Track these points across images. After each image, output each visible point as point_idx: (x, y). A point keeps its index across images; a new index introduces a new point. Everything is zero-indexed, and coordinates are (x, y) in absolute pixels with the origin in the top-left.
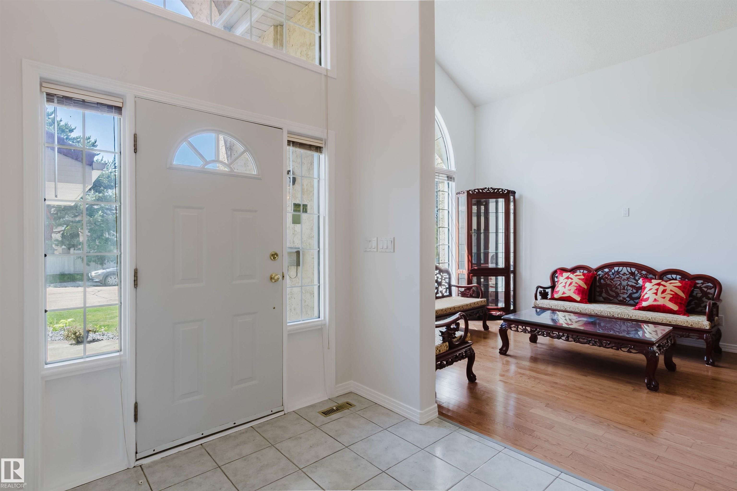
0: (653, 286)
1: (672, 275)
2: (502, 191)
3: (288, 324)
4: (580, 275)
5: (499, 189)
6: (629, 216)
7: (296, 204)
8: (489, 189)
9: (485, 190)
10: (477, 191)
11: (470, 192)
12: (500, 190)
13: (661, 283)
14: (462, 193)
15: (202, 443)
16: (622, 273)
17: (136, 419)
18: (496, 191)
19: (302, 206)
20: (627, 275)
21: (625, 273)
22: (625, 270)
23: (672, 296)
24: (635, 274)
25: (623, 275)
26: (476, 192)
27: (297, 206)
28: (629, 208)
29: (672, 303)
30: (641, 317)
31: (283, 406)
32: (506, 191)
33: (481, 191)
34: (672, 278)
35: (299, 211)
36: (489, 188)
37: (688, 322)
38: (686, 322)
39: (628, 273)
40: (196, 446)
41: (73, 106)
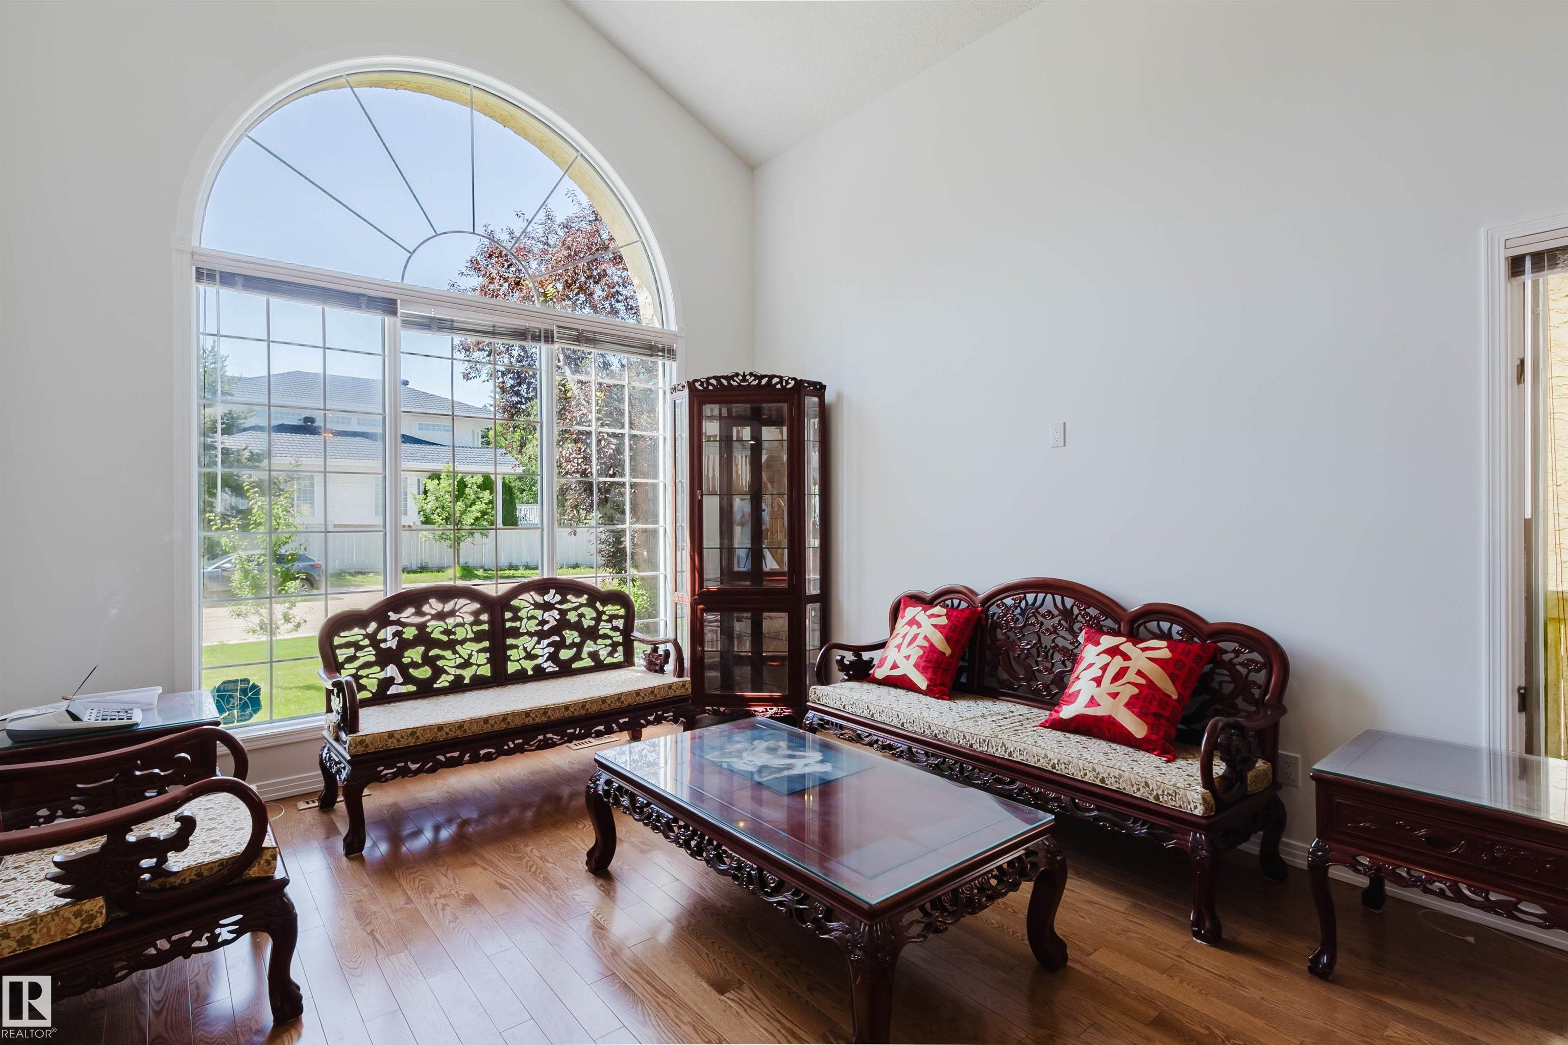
0: (1098, 655)
1: (1161, 623)
2: (781, 382)
4: (940, 616)
5: (771, 377)
6: (1065, 445)
8: (744, 376)
9: (734, 381)
10: (713, 381)
11: (697, 385)
12: (775, 380)
13: (1121, 648)
14: (680, 387)
16: (1043, 610)
18: (764, 381)
20: (1053, 617)
21: (1049, 612)
22: (1049, 602)
23: (1136, 691)
24: (1073, 614)
25: (1044, 616)
26: (712, 385)
28: (1065, 423)
29: (1133, 712)
30: (1034, 757)
32: (792, 383)
33: (725, 382)
34: (1159, 632)
36: (744, 373)
37: (1149, 787)
38: (1143, 784)
39: (1056, 612)
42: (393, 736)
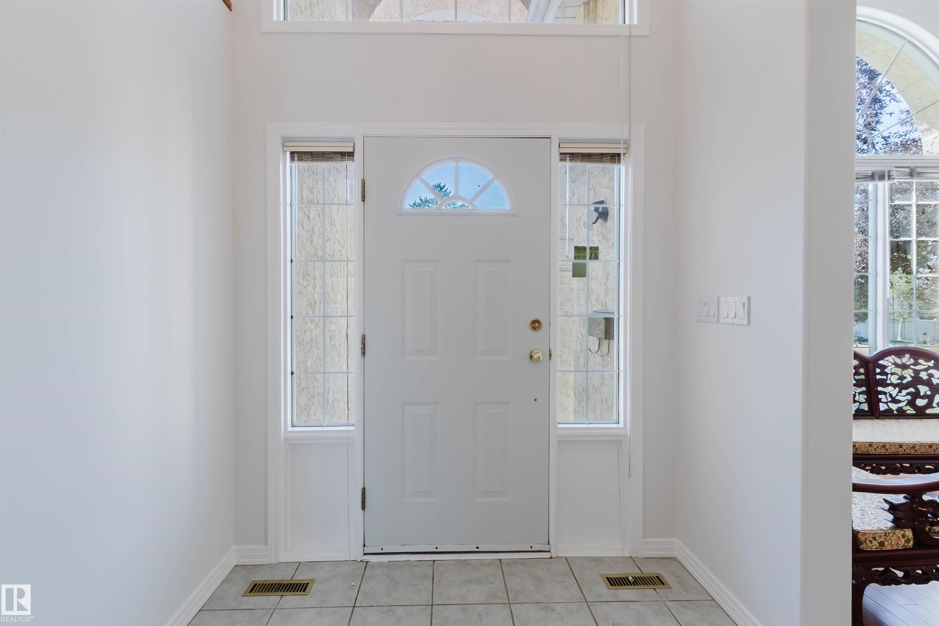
3: (559, 426)
7: (579, 247)
15: (435, 560)
17: (363, 507)
19: (588, 250)
27: (579, 251)
31: (549, 544)
35: (584, 258)
40: (428, 561)
41: (311, 161)
42: (872, 446)
